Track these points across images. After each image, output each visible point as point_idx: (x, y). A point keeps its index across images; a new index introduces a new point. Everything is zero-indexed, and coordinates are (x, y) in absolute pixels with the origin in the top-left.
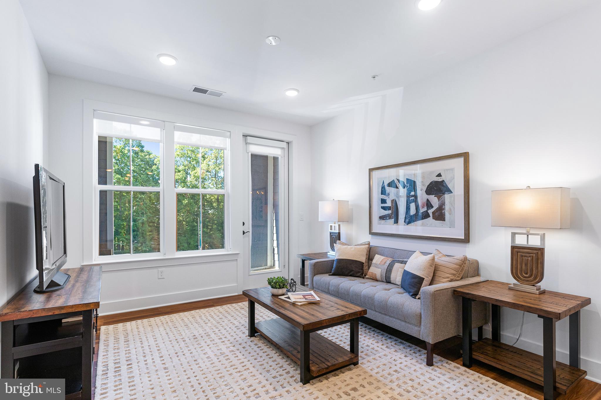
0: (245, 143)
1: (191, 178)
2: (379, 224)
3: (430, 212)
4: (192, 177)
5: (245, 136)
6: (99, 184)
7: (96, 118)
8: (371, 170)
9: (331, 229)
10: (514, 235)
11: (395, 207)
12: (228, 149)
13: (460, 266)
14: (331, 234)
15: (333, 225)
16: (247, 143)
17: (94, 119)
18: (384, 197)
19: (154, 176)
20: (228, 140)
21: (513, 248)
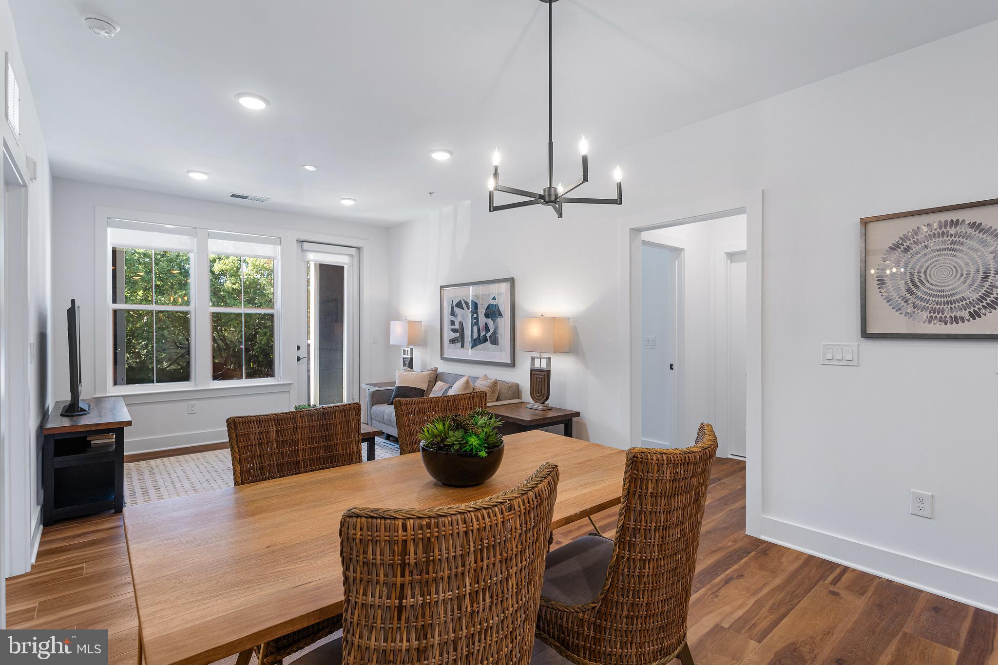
0: (300, 250)
1: (248, 268)
2: (449, 348)
3: (488, 335)
4: (251, 267)
5: (301, 242)
6: (113, 303)
7: (110, 227)
8: (442, 287)
9: (404, 354)
10: (533, 359)
11: (461, 331)
12: (277, 258)
13: (491, 388)
14: (405, 360)
15: (406, 349)
16: (303, 250)
17: (108, 228)
18: (453, 318)
19: (182, 264)
20: (278, 248)
21: (532, 370)
